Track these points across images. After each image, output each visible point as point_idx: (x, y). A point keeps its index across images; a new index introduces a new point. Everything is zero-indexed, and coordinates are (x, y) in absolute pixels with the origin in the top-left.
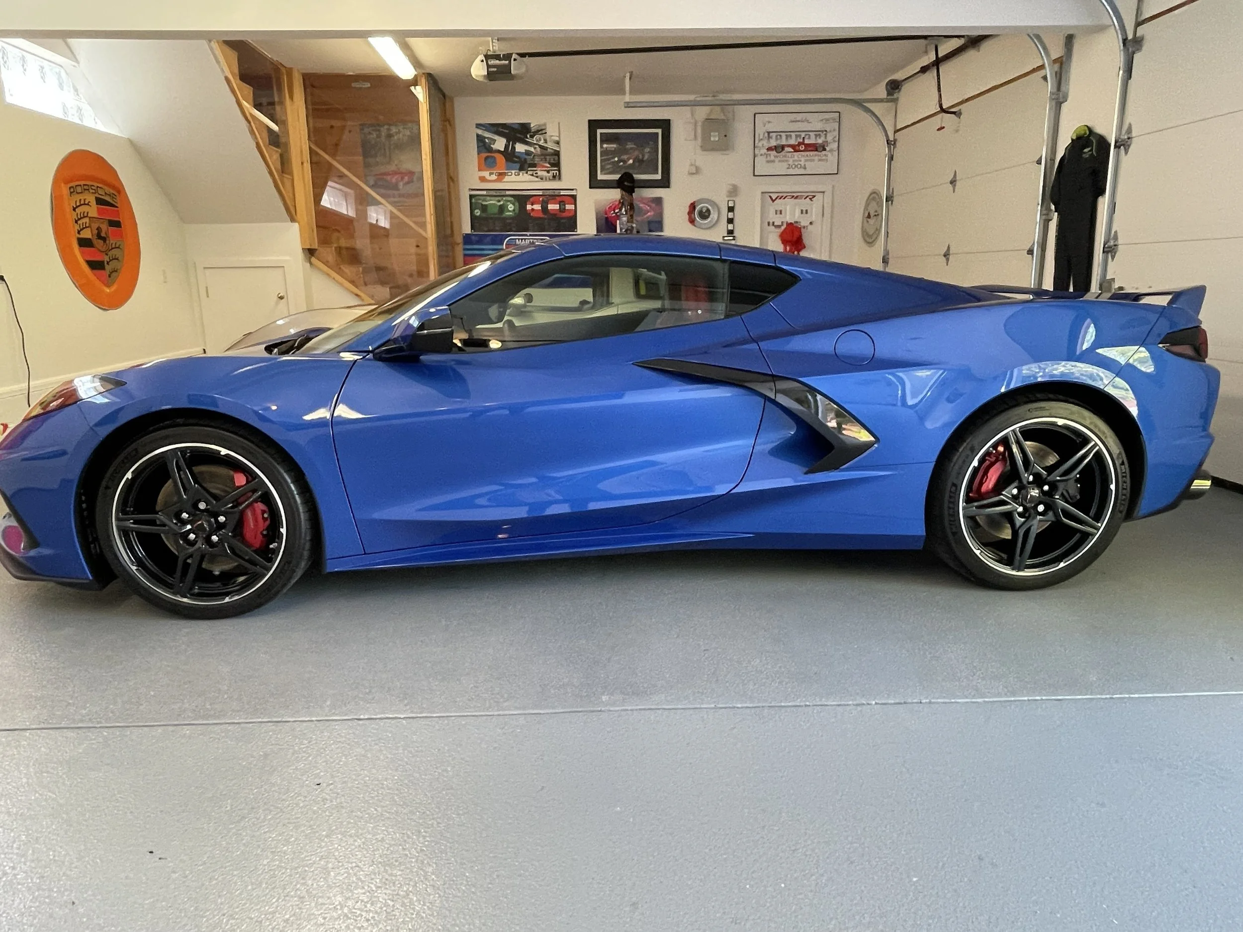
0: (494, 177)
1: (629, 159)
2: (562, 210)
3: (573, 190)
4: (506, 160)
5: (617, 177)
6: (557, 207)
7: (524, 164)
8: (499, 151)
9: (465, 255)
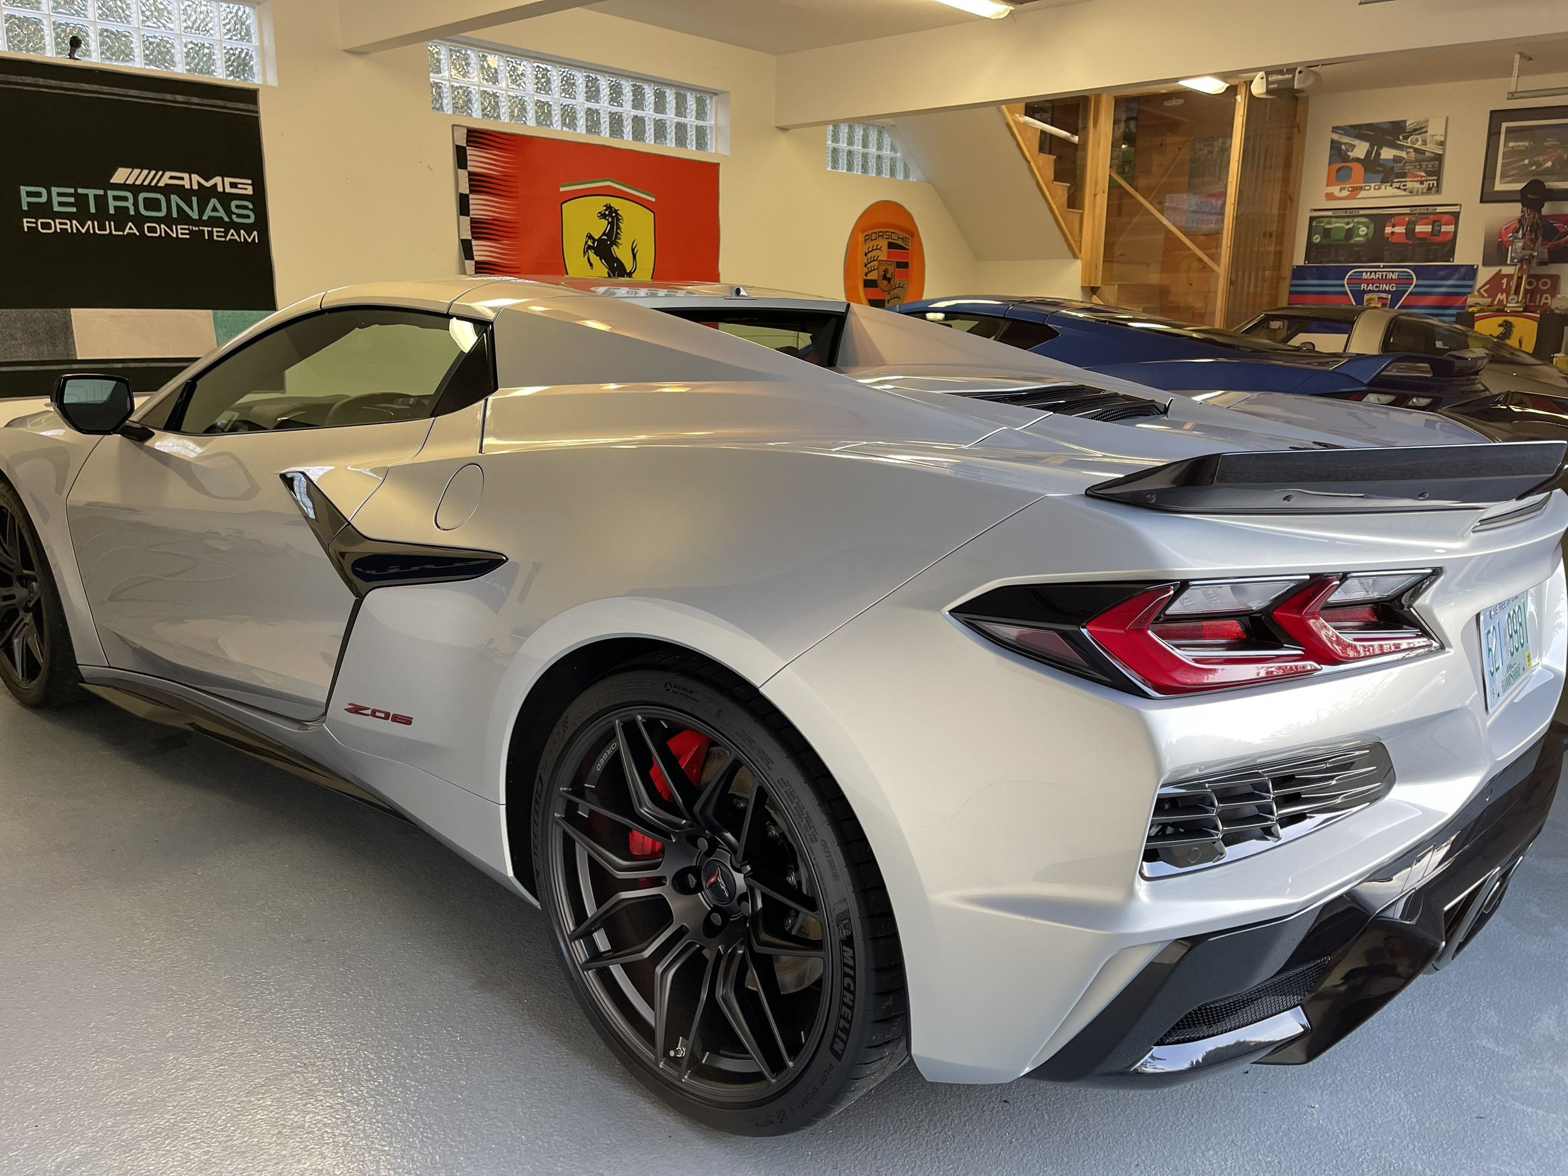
0: (1345, 193)
1: (1545, 161)
2: (1435, 233)
3: (1456, 205)
4: (1365, 171)
5: (1519, 186)
6: (1429, 228)
7: (1388, 174)
8: (1357, 160)
9: (1291, 293)
